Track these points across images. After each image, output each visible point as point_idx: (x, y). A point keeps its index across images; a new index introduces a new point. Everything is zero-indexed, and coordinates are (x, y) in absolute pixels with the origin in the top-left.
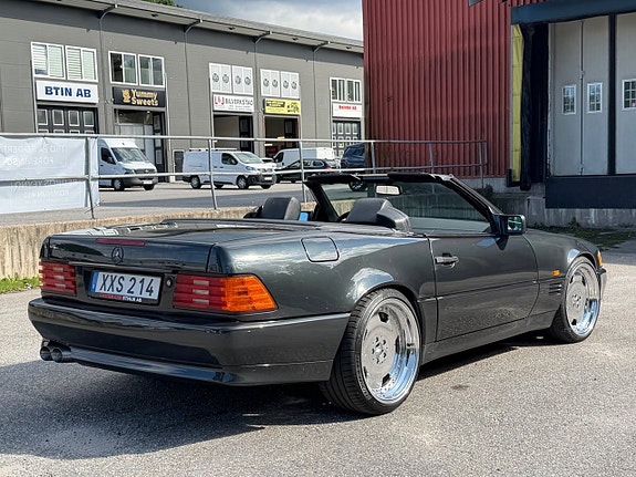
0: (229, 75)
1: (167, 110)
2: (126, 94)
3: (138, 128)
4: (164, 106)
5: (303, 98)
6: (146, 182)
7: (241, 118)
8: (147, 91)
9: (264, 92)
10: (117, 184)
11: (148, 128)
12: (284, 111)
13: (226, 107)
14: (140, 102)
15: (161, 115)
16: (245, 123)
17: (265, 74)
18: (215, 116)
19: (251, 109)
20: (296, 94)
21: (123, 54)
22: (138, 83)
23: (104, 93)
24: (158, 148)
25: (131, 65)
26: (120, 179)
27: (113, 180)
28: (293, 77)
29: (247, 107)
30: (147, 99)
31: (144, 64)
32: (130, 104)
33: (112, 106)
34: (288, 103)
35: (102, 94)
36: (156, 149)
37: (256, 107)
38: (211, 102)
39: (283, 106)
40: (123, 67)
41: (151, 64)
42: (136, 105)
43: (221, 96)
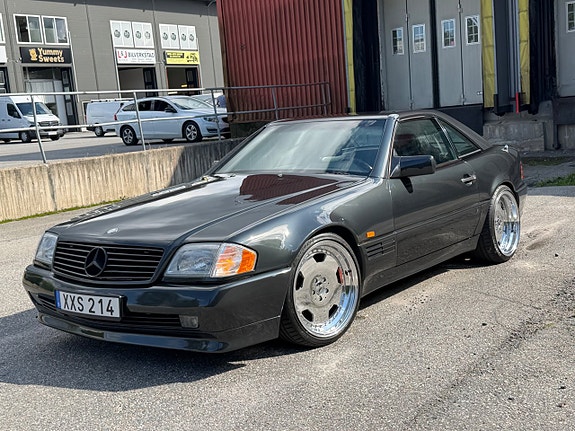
0: (130, 31)
1: (74, 65)
2: (32, 52)
3: (47, 84)
4: (70, 62)
5: (201, 49)
6: (50, 133)
7: (145, 70)
8: (53, 49)
9: (164, 44)
10: (24, 136)
11: (58, 83)
12: (184, 61)
13: (129, 61)
14: (46, 60)
15: (69, 70)
16: (148, 74)
17: (164, 28)
18: (119, 69)
19: (153, 61)
20: (194, 45)
21: (27, 16)
22: (44, 42)
23: (13, 54)
24: (69, 101)
25: (36, 25)
26: (27, 132)
27: (20, 132)
28: (190, 30)
29: (149, 59)
30: (53, 56)
31: (49, 25)
32: (37, 62)
33: (20, 65)
34: (187, 54)
35: (10, 53)
36: (66, 101)
37: (158, 59)
38: (114, 56)
39: (182, 57)
40: (28, 28)
41: (54, 24)
42: (44, 62)
43: (124, 51)
